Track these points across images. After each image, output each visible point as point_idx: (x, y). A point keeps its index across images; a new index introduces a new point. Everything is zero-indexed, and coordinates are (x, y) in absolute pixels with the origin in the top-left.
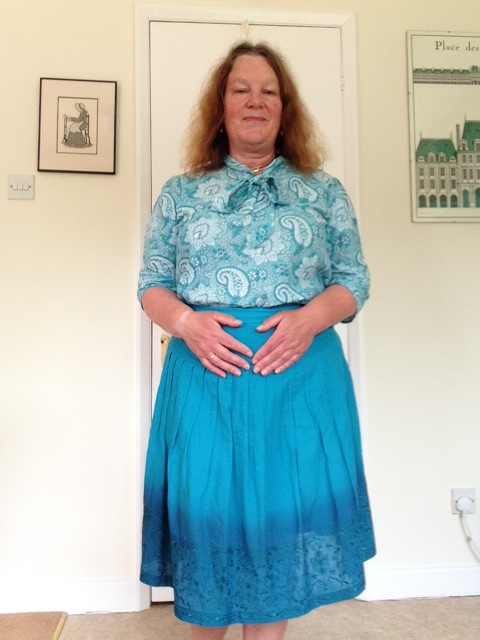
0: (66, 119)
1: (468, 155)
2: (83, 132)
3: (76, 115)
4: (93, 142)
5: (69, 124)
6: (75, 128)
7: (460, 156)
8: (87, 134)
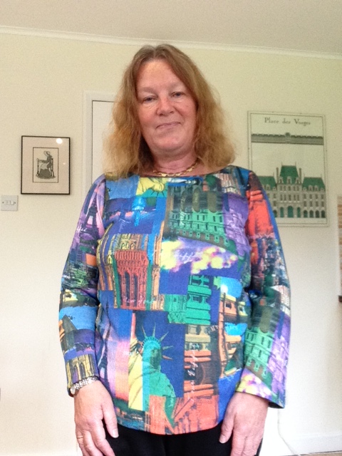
0: (39, 161)
1: (283, 186)
2: (50, 169)
3: (45, 159)
4: (56, 175)
5: (40, 164)
6: (44, 166)
7: (278, 187)
8: (52, 170)
